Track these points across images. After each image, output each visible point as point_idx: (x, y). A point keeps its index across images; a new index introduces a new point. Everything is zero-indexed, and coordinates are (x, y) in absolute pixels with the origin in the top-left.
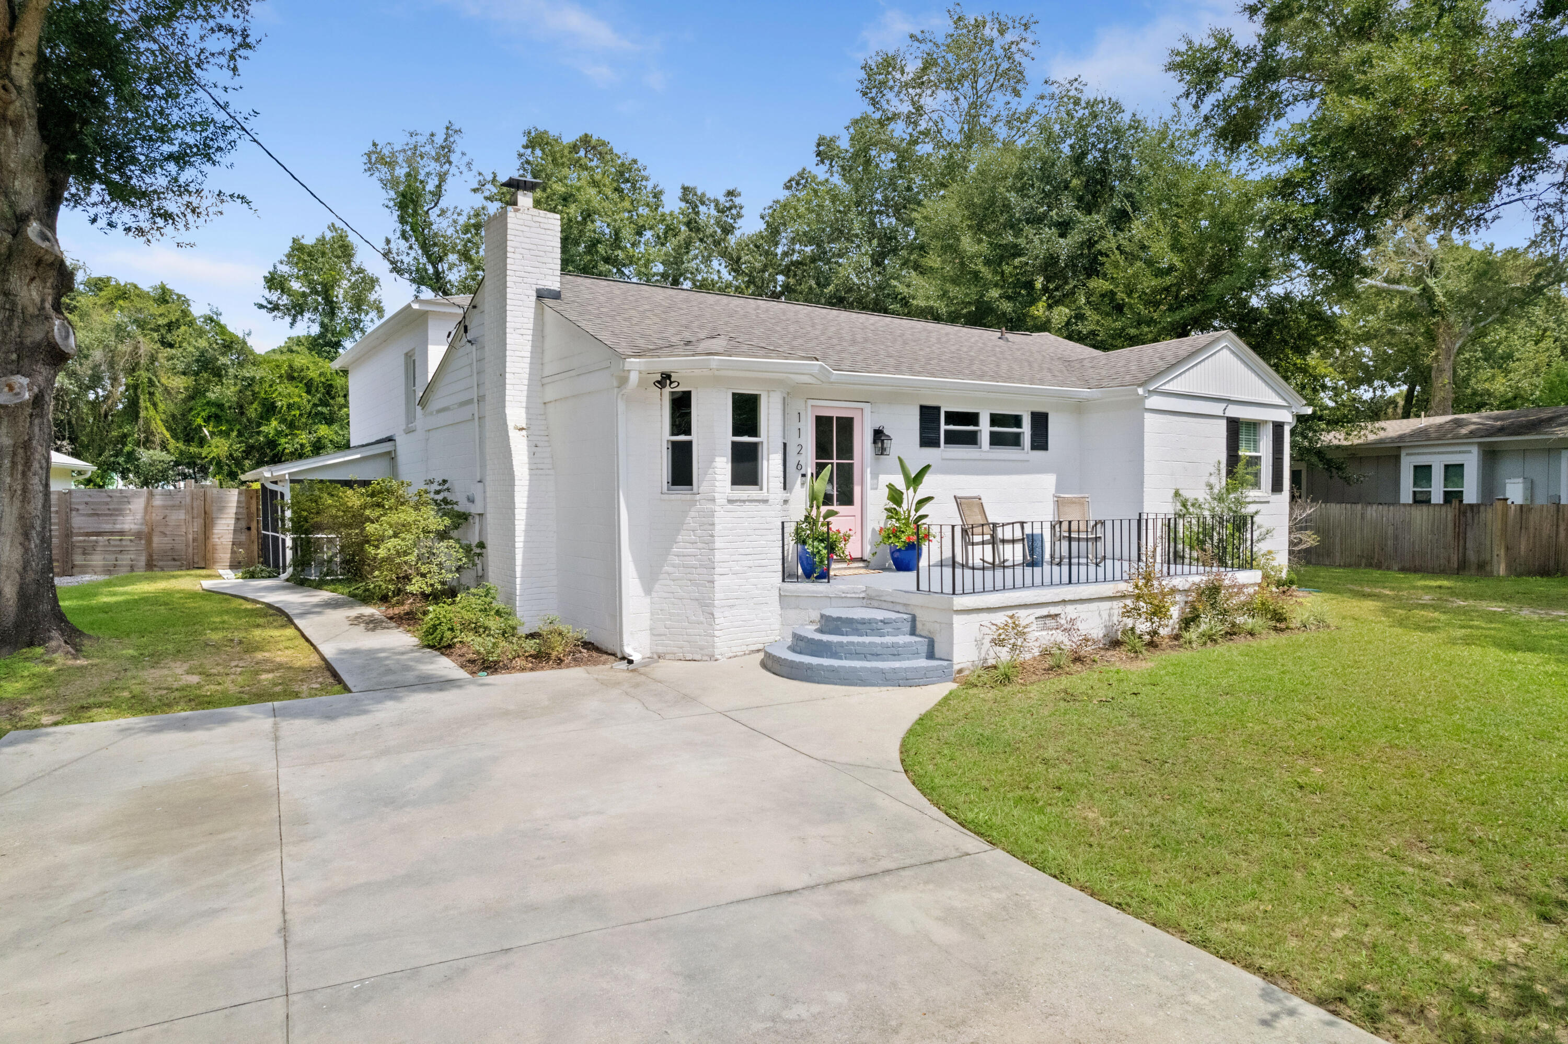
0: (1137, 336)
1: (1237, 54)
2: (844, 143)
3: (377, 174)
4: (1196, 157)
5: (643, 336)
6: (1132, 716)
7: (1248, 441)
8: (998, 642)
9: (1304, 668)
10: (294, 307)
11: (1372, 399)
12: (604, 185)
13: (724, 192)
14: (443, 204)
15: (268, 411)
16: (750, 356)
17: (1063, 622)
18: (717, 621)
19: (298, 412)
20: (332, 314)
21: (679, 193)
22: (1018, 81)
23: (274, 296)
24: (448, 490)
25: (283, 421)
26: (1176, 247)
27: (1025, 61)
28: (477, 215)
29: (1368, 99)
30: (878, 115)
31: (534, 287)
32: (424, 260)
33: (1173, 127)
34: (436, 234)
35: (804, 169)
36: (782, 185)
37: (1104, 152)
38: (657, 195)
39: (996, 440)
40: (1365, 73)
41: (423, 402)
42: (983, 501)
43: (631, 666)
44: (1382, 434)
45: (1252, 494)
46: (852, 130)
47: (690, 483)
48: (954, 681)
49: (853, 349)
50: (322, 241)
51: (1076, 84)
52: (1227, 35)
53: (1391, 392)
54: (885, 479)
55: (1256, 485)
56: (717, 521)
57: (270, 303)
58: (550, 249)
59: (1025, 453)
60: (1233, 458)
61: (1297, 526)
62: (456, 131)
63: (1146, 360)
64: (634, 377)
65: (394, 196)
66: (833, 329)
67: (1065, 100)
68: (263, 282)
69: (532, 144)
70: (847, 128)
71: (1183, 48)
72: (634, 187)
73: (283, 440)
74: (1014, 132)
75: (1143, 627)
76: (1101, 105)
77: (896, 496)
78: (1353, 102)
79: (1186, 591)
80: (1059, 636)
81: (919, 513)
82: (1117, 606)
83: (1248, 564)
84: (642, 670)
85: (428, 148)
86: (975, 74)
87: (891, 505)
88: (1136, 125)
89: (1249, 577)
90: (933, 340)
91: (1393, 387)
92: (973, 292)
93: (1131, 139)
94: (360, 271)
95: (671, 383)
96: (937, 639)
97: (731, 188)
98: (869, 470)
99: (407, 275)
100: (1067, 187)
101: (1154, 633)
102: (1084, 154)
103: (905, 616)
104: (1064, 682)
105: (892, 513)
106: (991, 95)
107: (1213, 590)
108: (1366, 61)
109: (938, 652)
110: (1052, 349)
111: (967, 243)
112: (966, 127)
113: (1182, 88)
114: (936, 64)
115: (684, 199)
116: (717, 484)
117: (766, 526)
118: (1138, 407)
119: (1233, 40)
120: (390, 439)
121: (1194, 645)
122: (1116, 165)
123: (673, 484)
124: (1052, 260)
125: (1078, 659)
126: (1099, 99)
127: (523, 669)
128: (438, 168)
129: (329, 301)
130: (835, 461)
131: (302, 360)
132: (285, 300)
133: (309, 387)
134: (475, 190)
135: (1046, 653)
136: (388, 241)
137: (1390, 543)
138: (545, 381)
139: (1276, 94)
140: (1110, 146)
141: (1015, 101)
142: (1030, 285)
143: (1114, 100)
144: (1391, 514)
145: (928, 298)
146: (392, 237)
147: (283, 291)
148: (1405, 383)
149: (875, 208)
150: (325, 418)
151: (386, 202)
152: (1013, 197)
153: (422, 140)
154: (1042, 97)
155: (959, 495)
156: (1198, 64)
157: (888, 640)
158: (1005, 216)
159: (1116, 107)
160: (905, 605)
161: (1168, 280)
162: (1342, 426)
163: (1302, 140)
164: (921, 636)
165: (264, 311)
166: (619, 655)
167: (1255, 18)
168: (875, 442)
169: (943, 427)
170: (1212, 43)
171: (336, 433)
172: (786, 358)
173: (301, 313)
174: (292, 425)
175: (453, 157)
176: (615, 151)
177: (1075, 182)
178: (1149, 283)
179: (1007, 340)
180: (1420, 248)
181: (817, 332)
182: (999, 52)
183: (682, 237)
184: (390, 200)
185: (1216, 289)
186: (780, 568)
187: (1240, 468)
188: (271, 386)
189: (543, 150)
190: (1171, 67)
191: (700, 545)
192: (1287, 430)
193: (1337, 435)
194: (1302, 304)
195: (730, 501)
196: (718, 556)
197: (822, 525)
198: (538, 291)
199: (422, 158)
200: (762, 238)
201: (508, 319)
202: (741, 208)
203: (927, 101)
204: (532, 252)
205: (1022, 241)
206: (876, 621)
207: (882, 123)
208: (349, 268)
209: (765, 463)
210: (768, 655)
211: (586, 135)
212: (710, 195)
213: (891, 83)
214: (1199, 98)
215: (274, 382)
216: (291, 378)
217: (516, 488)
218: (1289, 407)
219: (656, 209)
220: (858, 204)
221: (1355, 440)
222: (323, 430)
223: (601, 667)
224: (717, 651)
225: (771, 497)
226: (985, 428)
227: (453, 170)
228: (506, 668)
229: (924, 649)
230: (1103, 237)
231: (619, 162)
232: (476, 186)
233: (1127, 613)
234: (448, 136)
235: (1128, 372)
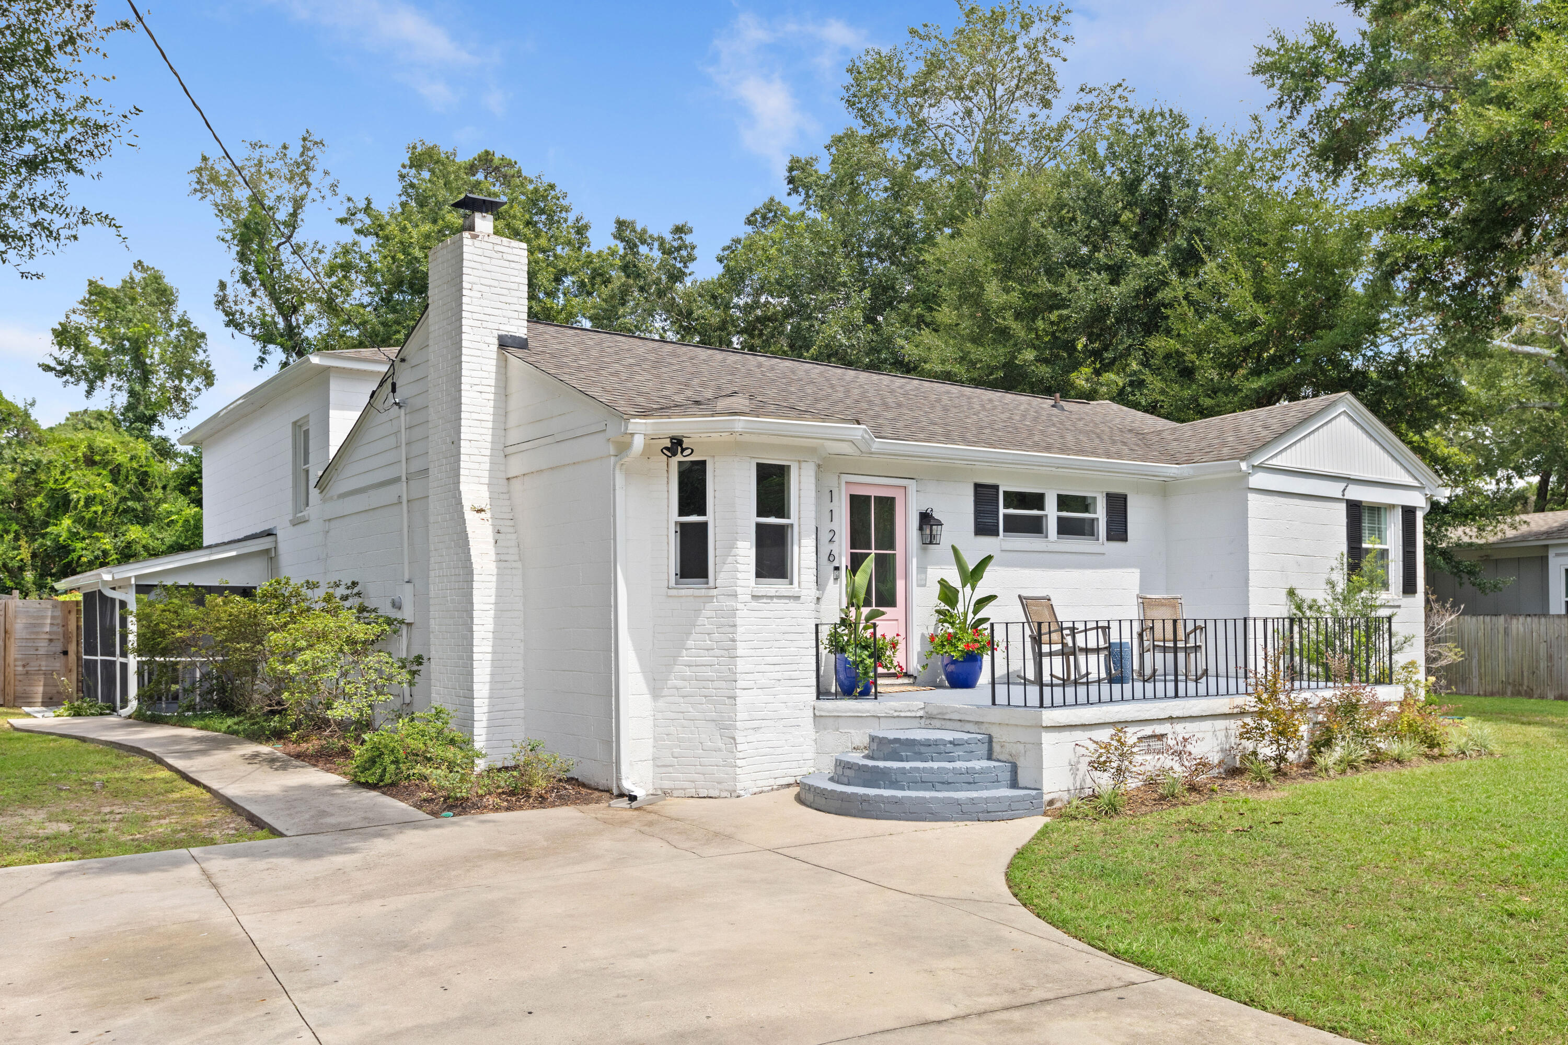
0: (1212, 407)
1: (1342, 54)
2: (823, 167)
3: (210, 197)
4: (1283, 182)
5: (640, 394)
6: (1280, 845)
7: (1372, 531)
8: (1099, 765)
9: (1476, 795)
10: (93, 370)
11: (1495, 493)
12: (514, 217)
13: (671, 227)
14: (297, 238)
15: (57, 506)
16: (780, 417)
17: (1172, 742)
18: (740, 747)
19: (100, 509)
20: (145, 379)
21: (613, 228)
22: (1046, 89)
23: (66, 354)
24: (358, 594)
25: (80, 520)
26: (1261, 296)
27: (1055, 63)
28: (346, 252)
29: (1508, 109)
30: (868, 131)
31: (496, 333)
32: (271, 310)
33: (1253, 145)
34: (288, 278)
35: (772, 200)
36: (743, 219)
37: (1164, 177)
38: (581, 230)
39: (1066, 528)
40: (1499, 78)
41: (321, 484)
42: (1053, 602)
43: (634, 804)
44: (1524, 529)
45: (1383, 596)
46: (833, 150)
47: (705, 576)
48: (1045, 814)
49: (889, 415)
50: (129, 284)
51: (1119, 91)
52: (1329, 31)
53: (1519, 484)
54: (935, 574)
55: (1385, 585)
56: (739, 621)
57: (60, 364)
58: (515, 286)
59: (1101, 544)
60: (1355, 552)
61: (1433, 638)
62: (316, 143)
63: (1245, 430)
64: (639, 442)
65: (232, 227)
66: (856, 391)
67: (1107, 111)
68: (50, 337)
69: (417, 162)
70: (828, 148)
71: (1273, 46)
72: (550, 219)
73: (79, 545)
74: (1042, 154)
75: (1267, 750)
76: (1159, 119)
77: (948, 595)
78: (1491, 113)
79: (1317, 709)
80: (1168, 761)
81: (978, 616)
82: (1234, 726)
83: (1385, 678)
84: (649, 808)
85: (278, 164)
86: (993, 79)
87: (943, 606)
88: (1205, 143)
89: (1388, 693)
90: (977, 407)
91: (1521, 477)
92: (1001, 352)
93: (1198, 161)
94: (184, 322)
95: (683, 450)
96: (1021, 763)
97: (680, 223)
98: (915, 561)
99: (248, 330)
100: (1116, 222)
101: (1281, 758)
102: (1139, 180)
103: (980, 737)
104: (1183, 813)
105: (944, 616)
106: (1013, 106)
107: (1350, 708)
108: (1503, 64)
109: (1022, 780)
110: (1118, 420)
111: (993, 292)
112: (981, 146)
113: (1273, 94)
114: (941, 65)
115: (619, 236)
116: (739, 575)
117: (798, 629)
118: (1240, 485)
119: (1336, 37)
120: (269, 533)
121: (1331, 773)
122: (1179, 193)
123: (682, 577)
124: (1101, 312)
125: (1193, 788)
126: (1157, 110)
127: (497, 809)
128: (292, 191)
129: (138, 361)
130: (873, 551)
131: (105, 439)
132: (80, 360)
133: (116, 474)
134: (342, 221)
135: (1151, 783)
136: (223, 286)
137: (1543, 665)
138: (509, 450)
139: (1387, 106)
140: (1171, 171)
141: (1042, 114)
142: (1070, 346)
143: (1176, 112)
144: (1543, 628)
145: (943, 362)
146: (229, 281)
147: (78, 348)
148: (1535, 473)
149: (865, 249)
150: (136, 517)
151: (222, 234)
152: (1050, 234)
153: (269, 153)
154: (1078, 108)
155: (1024, 594)
156: (1292, 66)
157: (958, 764)
158: (1040, 258)
159: (1179, 121)
160: (977, 723)
161: (1250, 337)
162: (1474, 520)
163: (1424, 160)
164: (999, 761)
165: (51, 374)
166: (615, 792)
167: (1362, 10)
168: (921, 528)
169: (1002, 511)
170: (1310, 41)
171: (152, 535)
172: (824, 420)
173: (101, 377)
174: (92, 525)
175: (312, 177)
176: (524, 174)
177: (1126, 216)
178: (1230, 340)
179: (1063, 409)
180: (1555, 300)
181: (841, 395)
182: (1022, 52)
183: (616, 284)
184: (226, 231)
185: (1313, 346)
186: (813, 681)
187: (1366, 565)
188: (63, 473)
189: (432, 171)
190: (1259, 70)
191: (717, 652)
192: (1420, 516)
193: (1468, 530)
194: (1419, 366)
195: (755, 597)
196: (741, 666)
197: (865, 628)
198: (500, 338)
199: (271, 176)
200: (721, 286)
201: (464, 372)
202: (693, 248)
203: (931, 114)
204: (494, 290)
205: (1063, 290)
206: (944, 743)
207: (872, 140)
208: (168, 319)
209: (796, 548)
210: (809, 788)
211: (487, 153)
212: (653, 231)
213: (886, 90)
214: (1294, 107)
215: (67, 467)
216: (90, 462)
217: (475, 585)
218: (1421, 488)
219: (580, 248)
220: (845, 244)
221: (1490, 537)
222: (135, 532)
223: (593, 806)
224: (739, 786)
225: (803, 593)
226: (1051, 512)
227: (313, 194)
228: (475, 806)
229: (1007, 776)
230: (1165, 284)
231: (530, 187)
232: (344, 215)
233: (1246, 734)
234: (305, 149)
235: (1224, 444)
